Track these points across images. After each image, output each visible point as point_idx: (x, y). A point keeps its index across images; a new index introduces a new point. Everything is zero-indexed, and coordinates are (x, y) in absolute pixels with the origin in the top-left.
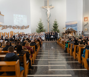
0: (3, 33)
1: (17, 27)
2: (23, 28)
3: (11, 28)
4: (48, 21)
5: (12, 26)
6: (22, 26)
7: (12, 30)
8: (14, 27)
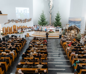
0: (6, 27)
1: (19, 21)
2: (25, 21)
3: (14, 22)
4: (51, 13)
5: (14, 20)
6: (24, 19)
7: (14, 24)
8: (16, 21)
